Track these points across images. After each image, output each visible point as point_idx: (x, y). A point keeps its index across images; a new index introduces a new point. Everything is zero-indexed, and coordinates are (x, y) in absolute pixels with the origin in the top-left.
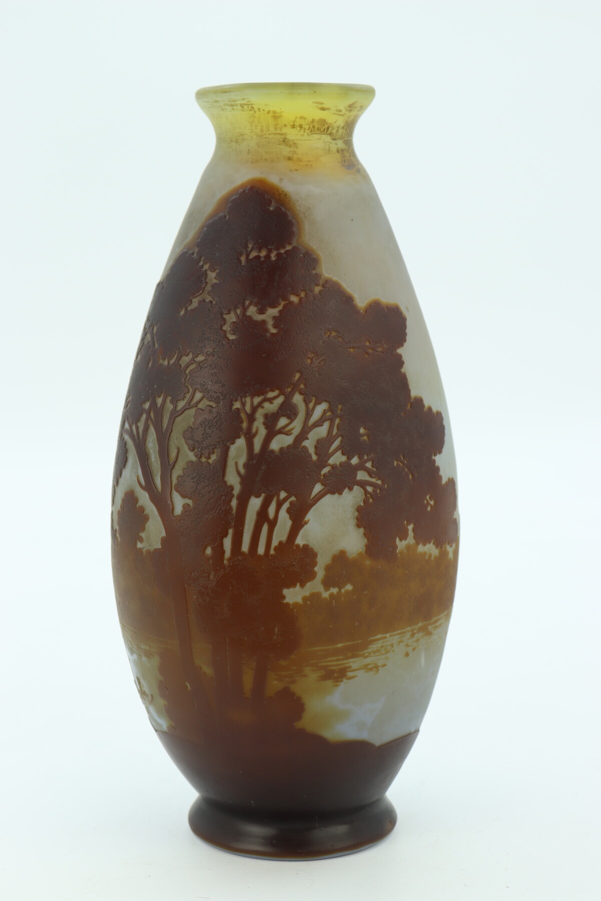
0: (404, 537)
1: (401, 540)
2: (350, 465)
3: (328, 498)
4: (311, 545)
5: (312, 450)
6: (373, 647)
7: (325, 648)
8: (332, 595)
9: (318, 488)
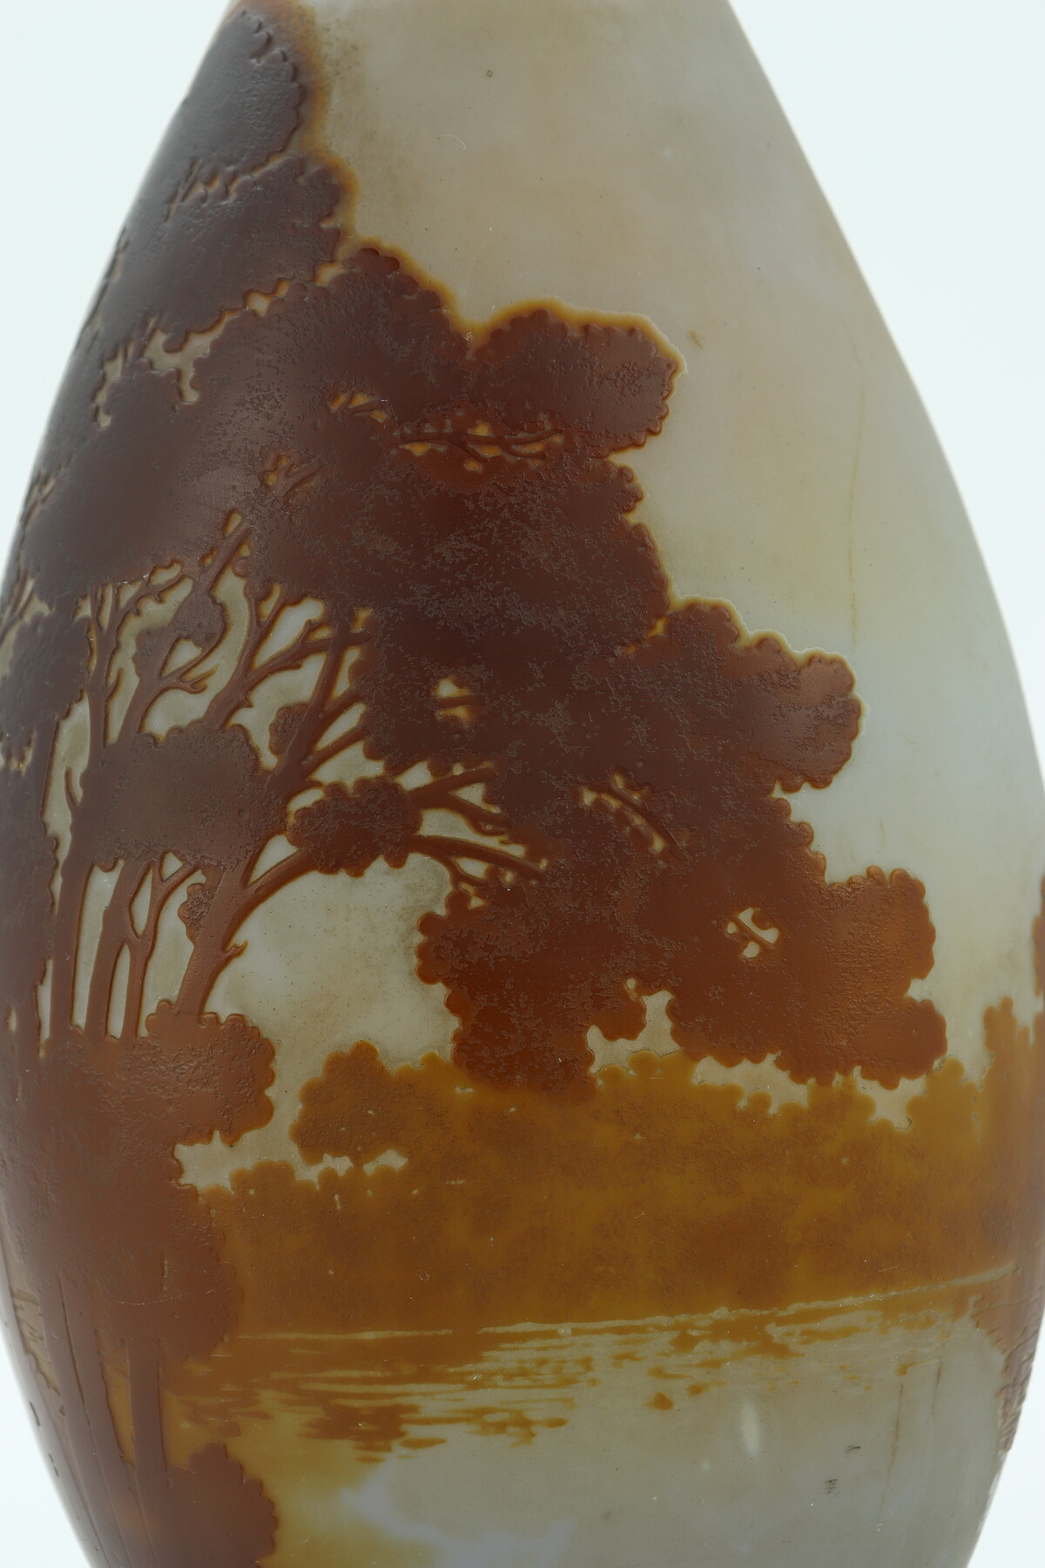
0: (627, 1023)
1: (611, 1035)
2: (396, 788)
3: (312, 884)
4: (253, 1019)
5: (262, 739)
6: (505, 1358)
7: (316, 1337)
8: (329, 1178)
9: (279, 851)
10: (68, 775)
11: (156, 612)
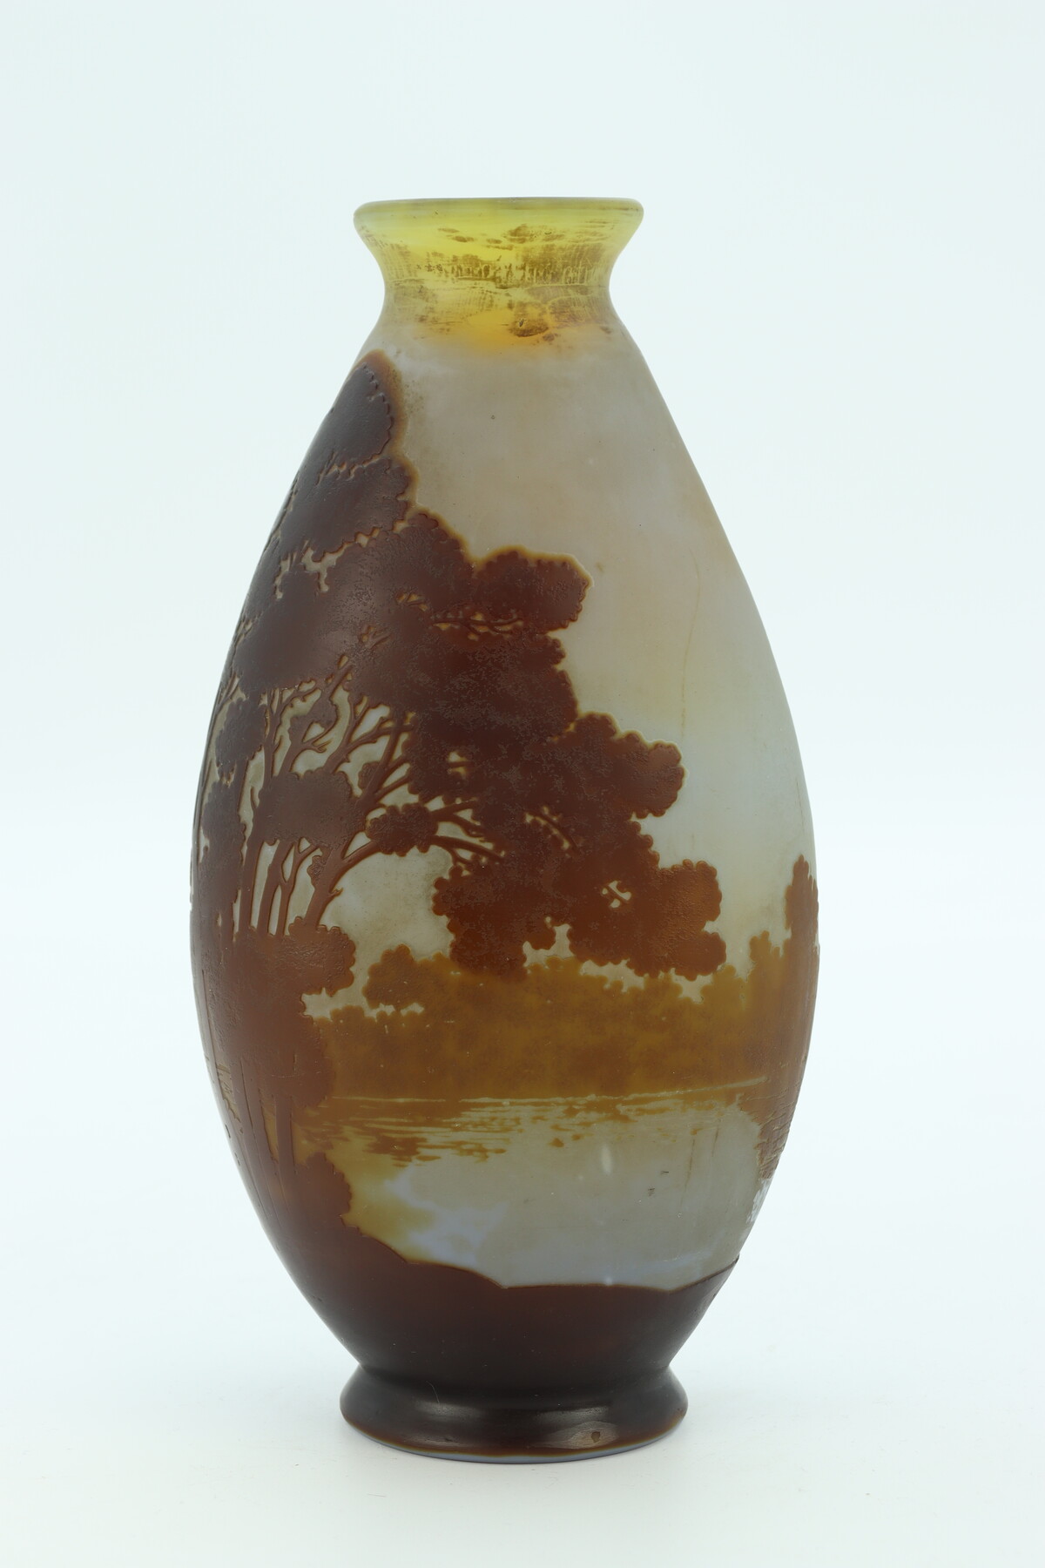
0: (545, 940)
1: (536, 947)
2: (425, 810)
3: (378, 858)
4: (345, 930)
5: (354, 780)
6: (474, 1116)
7: (374, 1099)
8: (382, 1016)
9: (361, 840)
10: (252, 791)
11: (302, 707)
